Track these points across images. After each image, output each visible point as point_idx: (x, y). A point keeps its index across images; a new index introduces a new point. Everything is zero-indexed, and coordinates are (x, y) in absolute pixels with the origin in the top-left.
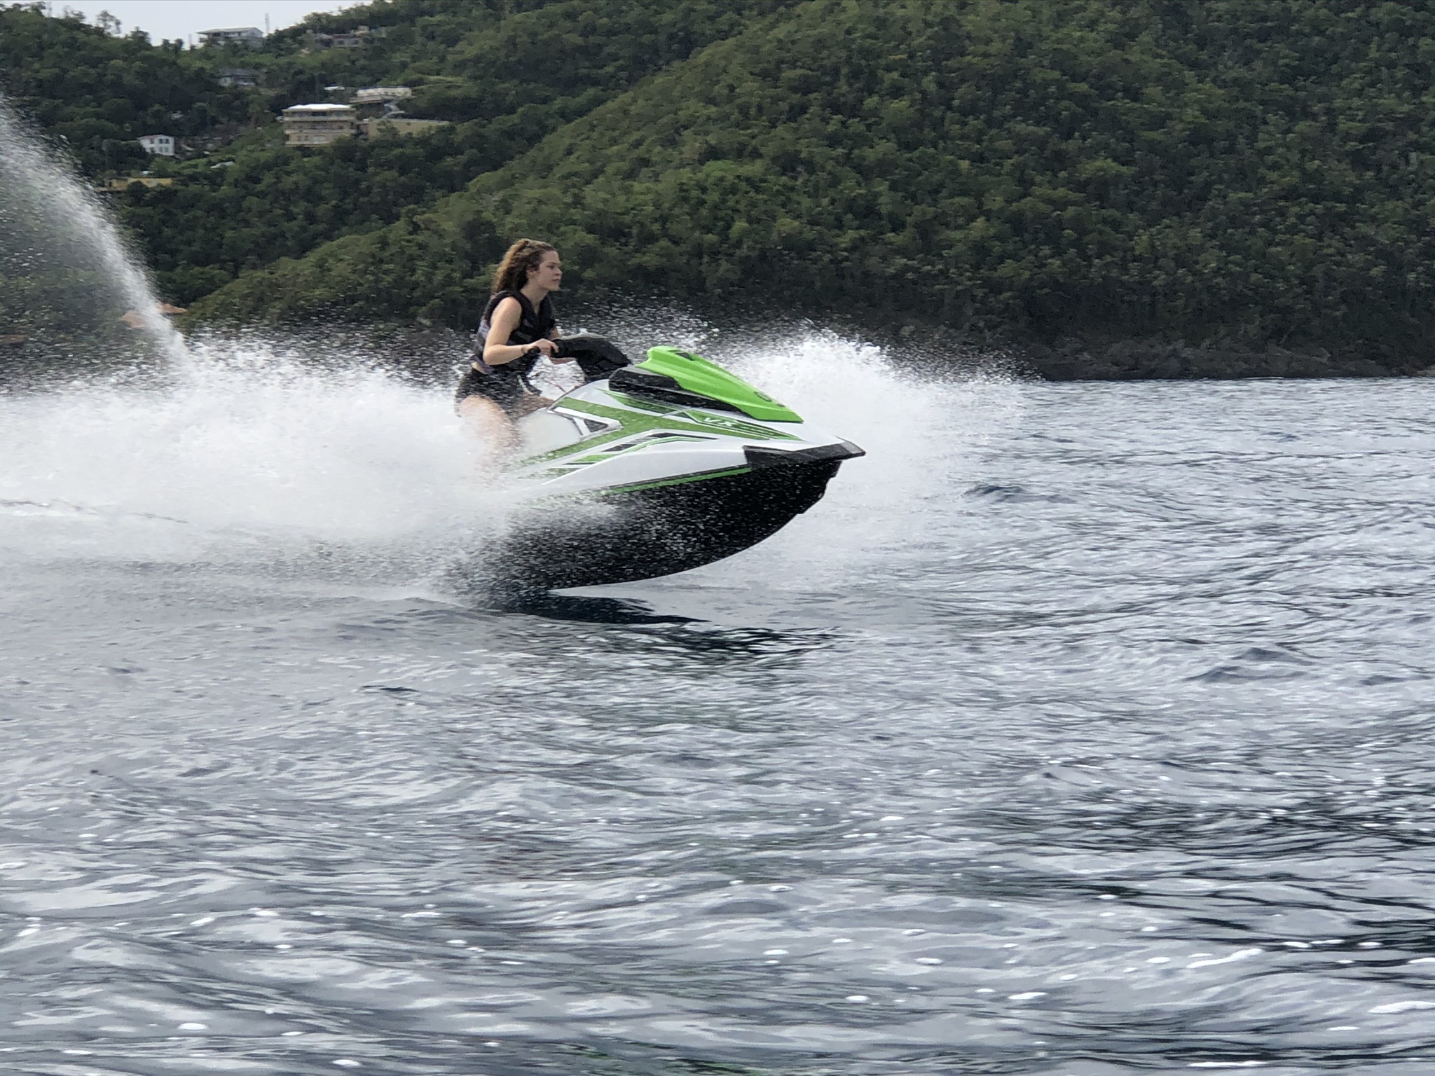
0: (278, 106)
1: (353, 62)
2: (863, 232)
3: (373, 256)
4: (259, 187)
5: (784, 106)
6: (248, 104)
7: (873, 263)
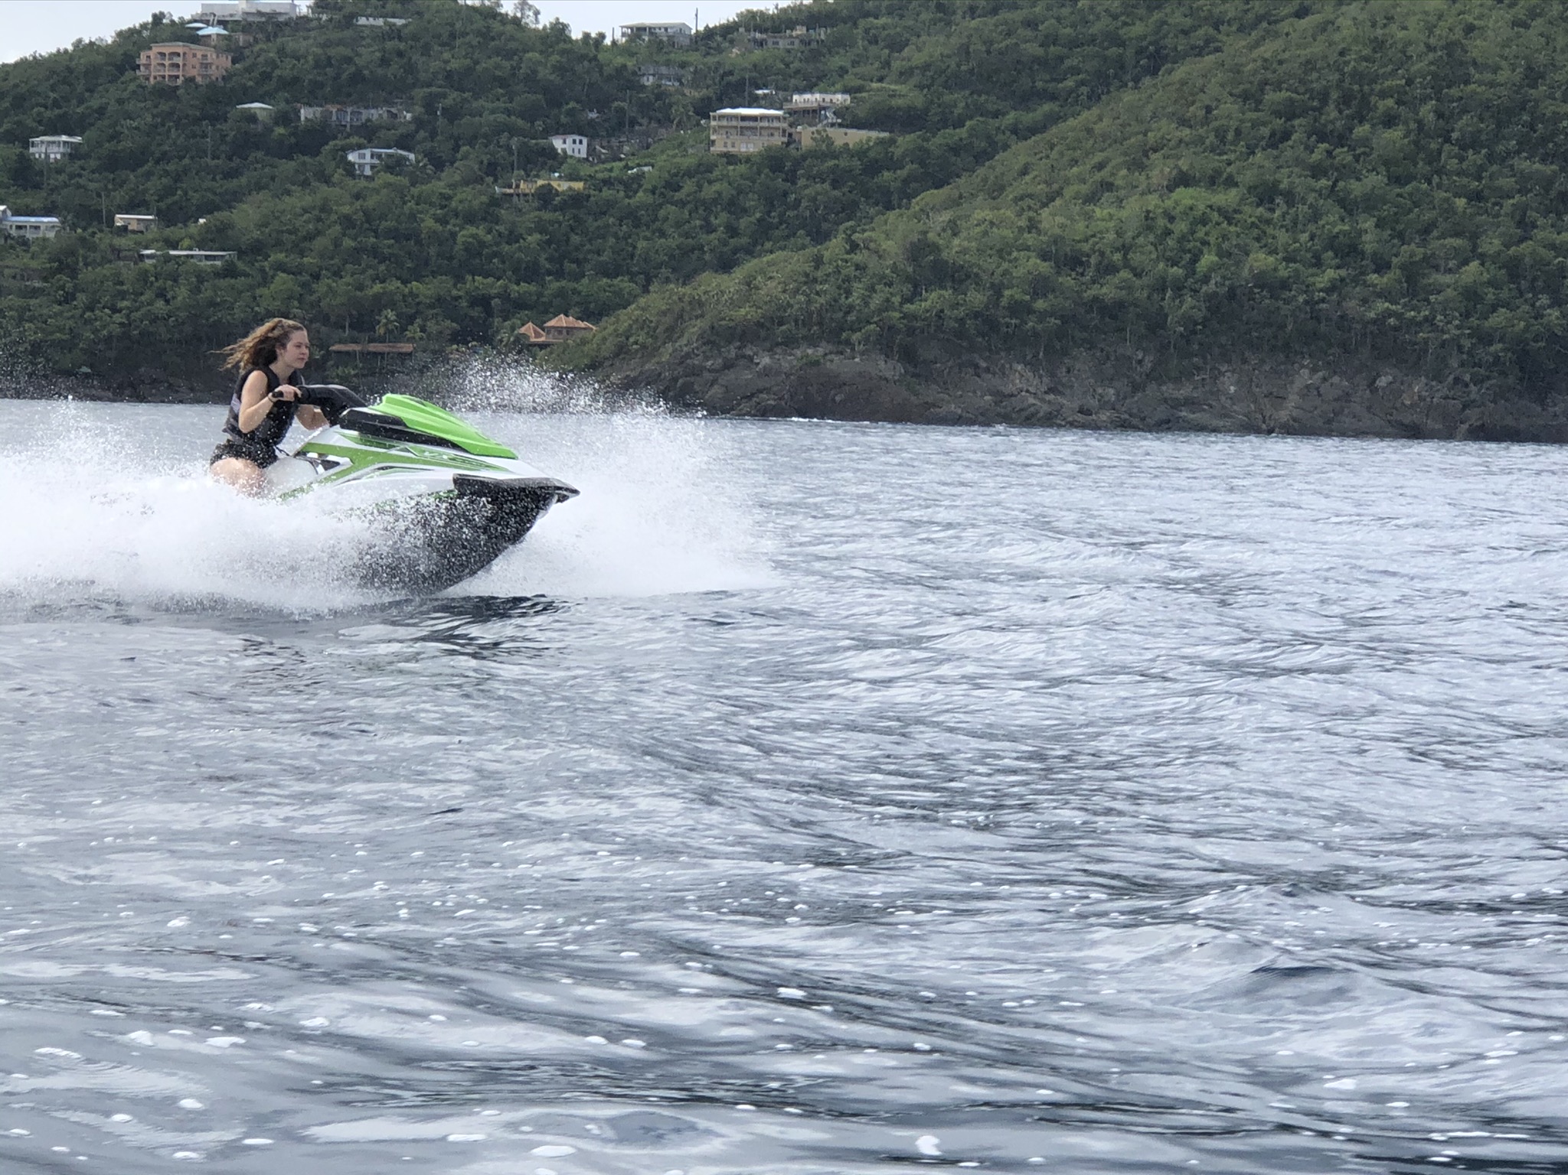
0: (704, 109)
1: (787, 65)
2: (1343, 272)
3: (807, 275)
4: (678, 196)
5: (1265, 131)
6: (671, 106)
7: (1351, 305)
